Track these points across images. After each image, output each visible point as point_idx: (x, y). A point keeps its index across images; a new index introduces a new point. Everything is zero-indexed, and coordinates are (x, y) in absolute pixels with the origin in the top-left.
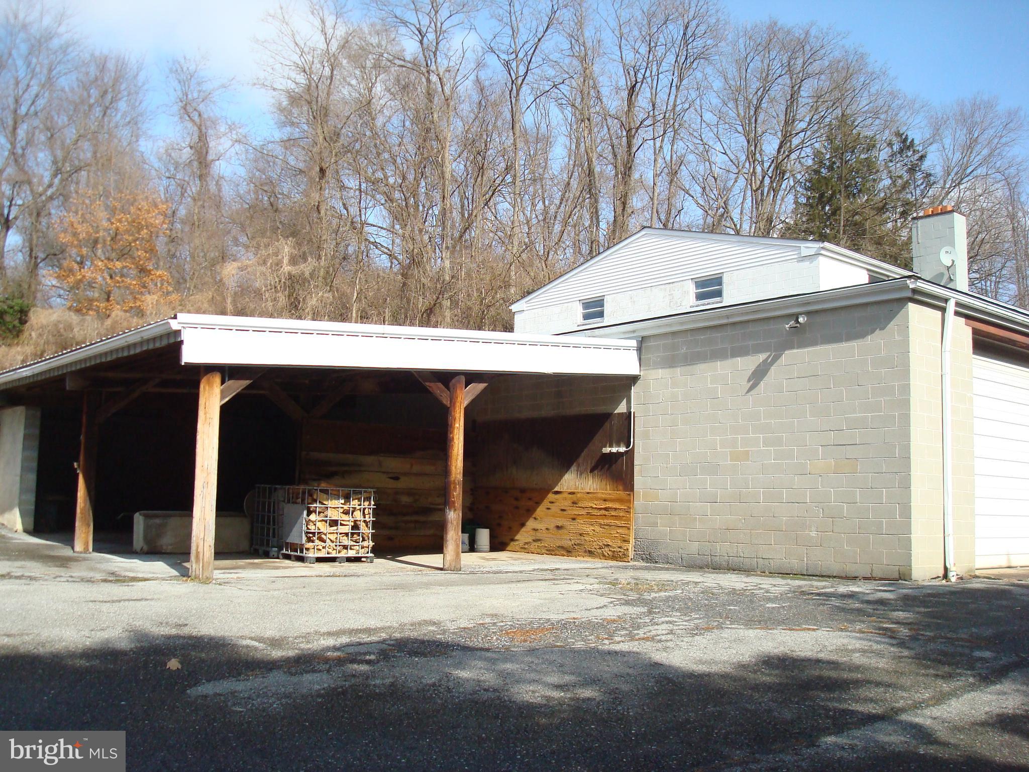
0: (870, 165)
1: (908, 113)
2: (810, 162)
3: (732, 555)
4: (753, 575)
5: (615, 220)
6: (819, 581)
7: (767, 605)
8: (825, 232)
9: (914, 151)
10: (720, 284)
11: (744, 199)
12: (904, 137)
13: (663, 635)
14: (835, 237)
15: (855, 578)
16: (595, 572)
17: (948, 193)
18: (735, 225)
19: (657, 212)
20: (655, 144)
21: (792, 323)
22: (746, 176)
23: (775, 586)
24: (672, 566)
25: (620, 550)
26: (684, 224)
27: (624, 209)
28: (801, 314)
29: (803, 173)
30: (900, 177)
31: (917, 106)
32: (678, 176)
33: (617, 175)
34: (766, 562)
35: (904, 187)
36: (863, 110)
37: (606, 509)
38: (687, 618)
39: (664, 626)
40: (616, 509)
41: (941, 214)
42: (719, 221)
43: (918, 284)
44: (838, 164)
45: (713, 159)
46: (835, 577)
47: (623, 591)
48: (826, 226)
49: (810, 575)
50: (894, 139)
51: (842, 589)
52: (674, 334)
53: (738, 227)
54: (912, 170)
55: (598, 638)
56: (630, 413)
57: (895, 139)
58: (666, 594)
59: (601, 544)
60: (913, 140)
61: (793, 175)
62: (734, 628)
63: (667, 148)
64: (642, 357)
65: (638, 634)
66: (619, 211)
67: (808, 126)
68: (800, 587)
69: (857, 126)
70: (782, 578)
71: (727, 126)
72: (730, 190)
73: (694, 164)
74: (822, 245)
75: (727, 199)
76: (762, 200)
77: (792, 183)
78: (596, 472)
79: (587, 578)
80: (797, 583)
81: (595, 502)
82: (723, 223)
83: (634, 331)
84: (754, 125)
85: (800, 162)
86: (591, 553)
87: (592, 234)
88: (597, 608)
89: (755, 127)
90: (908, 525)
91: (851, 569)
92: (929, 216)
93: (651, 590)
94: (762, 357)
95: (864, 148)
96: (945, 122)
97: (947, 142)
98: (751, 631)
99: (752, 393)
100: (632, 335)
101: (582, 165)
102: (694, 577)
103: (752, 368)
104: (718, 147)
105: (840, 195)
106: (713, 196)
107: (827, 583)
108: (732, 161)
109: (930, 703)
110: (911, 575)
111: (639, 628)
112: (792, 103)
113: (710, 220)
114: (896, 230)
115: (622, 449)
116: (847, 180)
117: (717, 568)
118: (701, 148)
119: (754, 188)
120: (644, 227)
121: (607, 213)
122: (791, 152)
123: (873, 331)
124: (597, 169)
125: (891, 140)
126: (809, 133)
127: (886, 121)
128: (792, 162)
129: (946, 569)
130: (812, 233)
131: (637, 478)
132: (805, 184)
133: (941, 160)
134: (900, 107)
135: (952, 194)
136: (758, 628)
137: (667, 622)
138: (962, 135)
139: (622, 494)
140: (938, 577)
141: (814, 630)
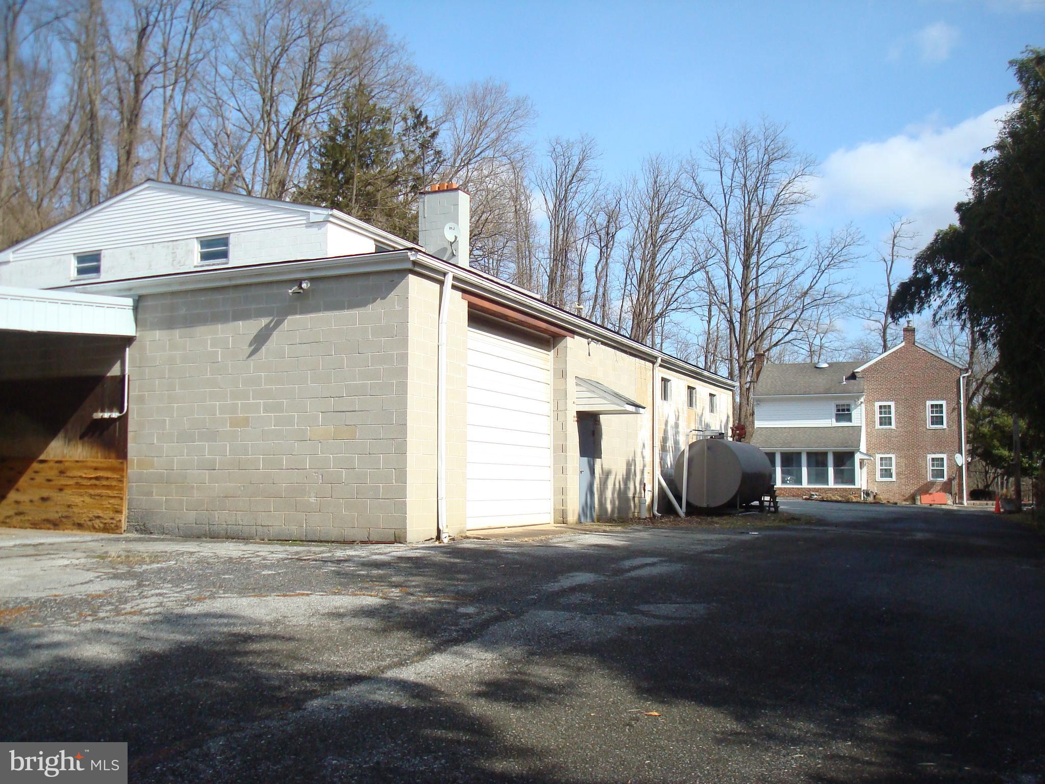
0: (384, 136)
1: (424, 90)
2: (325, 128)
3: (230, 523)
4: (251, 543)
5: (119, 171)
6: (317, 546)
7: (263, 573)
8: (338, 200)
9: (427, 128)
10: (226, 245)
11: (257, 159)
12: (418, 113)
13: (151, 608)
14: (347, 206)
15: (353, 542)
16: (84, 546)
17: (457, 171)
18: (247, 186)
19: (165, 163)
20: (165, 92)
21: (295, 288)
22: (260, 136)
23: (272, 552)
24: (168, 537)
25: (112, 521)
26: (193, 180)
27: (128, 158)
28: (305, 280)
29: (318, 138)
30: (413, 152)
31: (432, 84)
32: (189, 128)
33: (122, 121)
34: (266, 529)
35: (415, 163)
36: (380, 81)
37: (97, 478)
38: (179, 590)
39: (154, 599)
40: (107, 478)
41: (447, 190)
42: (231, 180)
43: (419, 257)
44: (353, 133)
45: (227, 114)
46: (333, 542)
47: (112, 565)
48: (338, 194)
49: (309, 541)
50: (409, 113)
51: (340, 553)
52: (173, 293)
53: (250, 187)
54: (424, 146)
55: (80, 614)
56: (124, 377)
57: (409, 115)
58: (159, 565)
59: (91, 515)
60: (426, 117)
61: (309, 140)
62: (227, 597)
63: (178, 97)
64: (139, 317)
65: (124, 609)
66: (124, 159)
67: (326, 91)
68: (297, 553)
69: (373, 97)
70: (281, 545)
71: (243, 82)
72: (243, 148)
73: (206, 118)
74: (330, 213)
75: (241, 158)
76: (276, 162)
77: (307, 148)
78: (86, 439)
79: (73, 553)
80: (296, 549)
81: (85, 471)
82: (235, 182)
83: (130, 289)
84: (270, 84)
85: (315, 126)
86: (80, 526)
87: (92, 183)
88: (82, 584)
89: (272, 87)
90: (404, 489)
91: (349, 534)
92: (435, 192)
93: (142, 562)
94: (264, 321)
95: (379, 120)
96: (458, 102)
97: (459, 122)
98: (244, 599)
99: (253, 357)
100: (128, 293)
101: (83, 107)
102: (191, 547)
103: (254, 332)
104: (232, 103)
105: (354, 164)
106: (225, 154)
107: (325, 548)
108: (246, 119)
109: (415, 659)
110: (405, 538)
111: (126, 602)
112: (310, 66)
113: (221, 178)
114: (406, 203)
115: (115, 415)
116: (361, 150)
117: (214, 537)
118: (215, 102)
119: (269, 149)
120: (149, 180)
121: (110, 161)
122: (307, 115)
123: (374, 300)
124: (101, 113)
125: (405, 115)
126: (325, 99)
127: (401, 95)
128: (308, 126)
129: (439, 531)
130: (324, 200)
131: (131, 445)
132: (320, 150)
133: (452, 140)
134: (416, 84)
135: (461, 173)
136: (252, 596)
137: (157, 595)
138: (473, 117)
139: (113, 462)
140: (432, 539)
141: (308, 595)
